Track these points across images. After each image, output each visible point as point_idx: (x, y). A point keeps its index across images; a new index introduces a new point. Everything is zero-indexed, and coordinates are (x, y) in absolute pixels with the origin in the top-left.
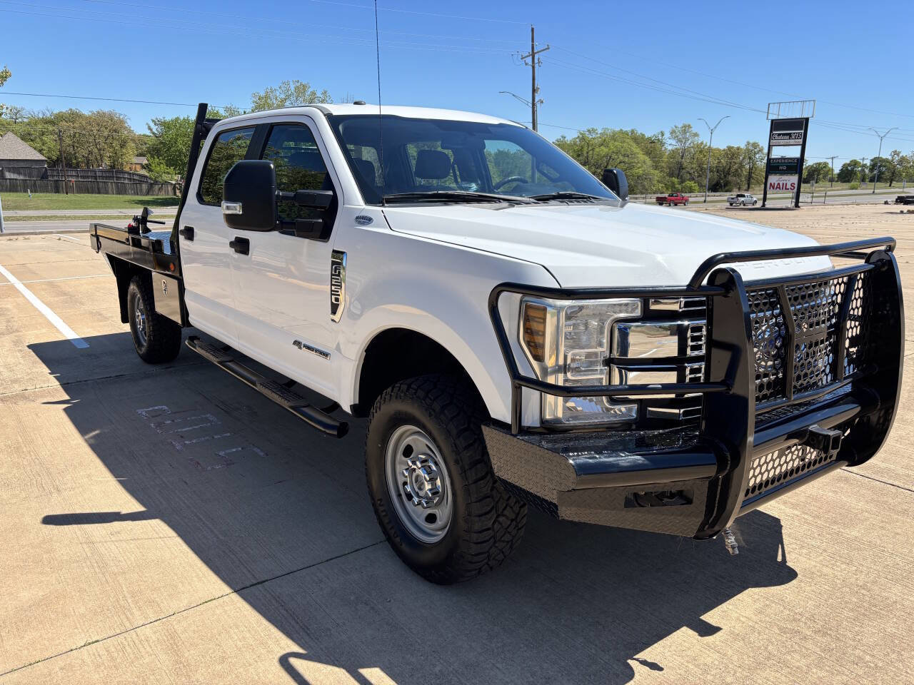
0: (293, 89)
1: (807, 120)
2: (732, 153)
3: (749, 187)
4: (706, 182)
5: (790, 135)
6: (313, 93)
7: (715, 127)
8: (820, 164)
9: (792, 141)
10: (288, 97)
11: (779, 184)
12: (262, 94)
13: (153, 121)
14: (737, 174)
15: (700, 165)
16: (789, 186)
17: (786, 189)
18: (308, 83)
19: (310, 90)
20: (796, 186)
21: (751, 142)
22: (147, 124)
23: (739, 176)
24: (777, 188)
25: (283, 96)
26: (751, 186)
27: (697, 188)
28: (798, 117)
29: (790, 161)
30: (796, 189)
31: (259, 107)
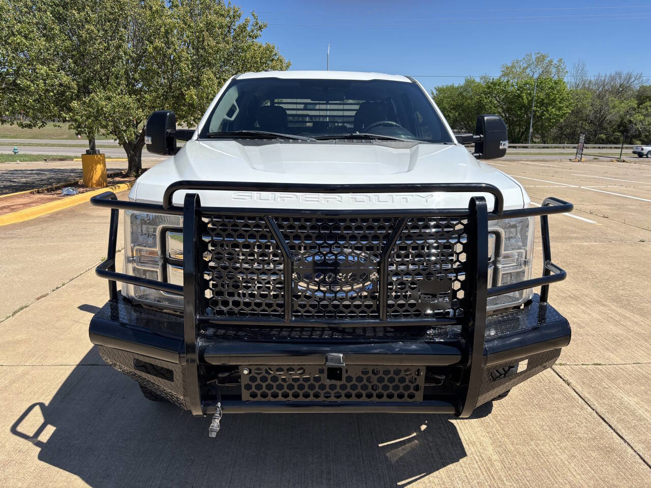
0: (534, 59)
6: (551, 61)
10: (529, 65)
12: (509, 65)
13: (435, 88)
18: (547, 54)
19: (549, 59)
22: (431, 90)
25: (525, 65)
31: (505, 75)
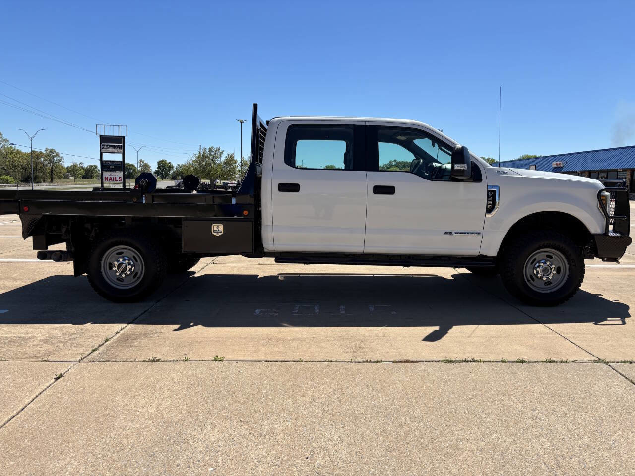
1: (124, 137)
2: (35, 155)
3: (52, 180)
4: (19, 176)
5: (114, 146)
7: (34, 136)
8: (92, 166)
9: (116, 150)
11: (111, 177)
14: (43, 171)
15: (13, 163)
16: (118, 179)
17: (116, 180)
20: (122, 179)
21: (50, 148)
23: (44, 172)
24: (110, 180)
26: (53, 179)
27: (13, 180)
28: (117, 135)
29: (116, 163)
30: (122, 181)
